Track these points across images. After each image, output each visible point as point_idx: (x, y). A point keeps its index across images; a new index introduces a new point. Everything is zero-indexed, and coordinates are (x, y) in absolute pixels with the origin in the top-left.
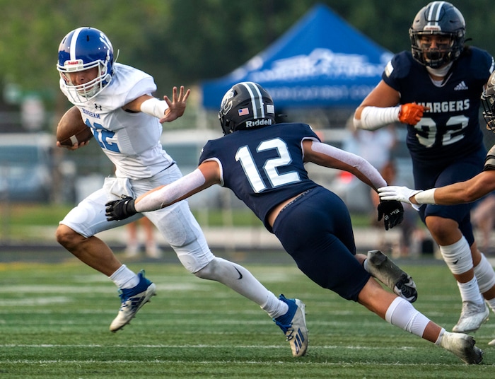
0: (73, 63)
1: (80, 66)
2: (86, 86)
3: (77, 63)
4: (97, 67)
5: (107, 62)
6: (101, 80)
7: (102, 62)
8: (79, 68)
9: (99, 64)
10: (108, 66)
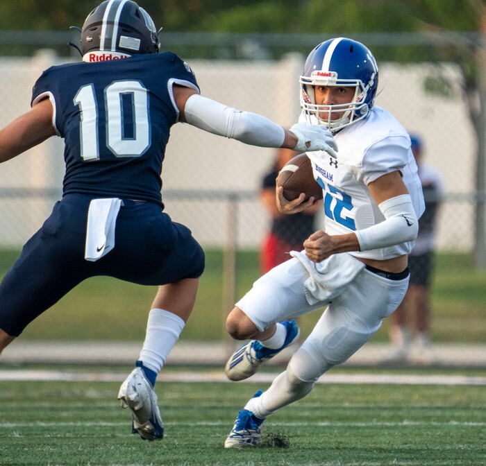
0: (323, 75)
1: (332, 80)
2: (333, 109)
3: (329, 75)
4: (355, 88)
5: (368, 87)
6: (354, 108)
7: (363, 85)
8: (330, 81)
9: (358, 84)
10: (368, 92)
